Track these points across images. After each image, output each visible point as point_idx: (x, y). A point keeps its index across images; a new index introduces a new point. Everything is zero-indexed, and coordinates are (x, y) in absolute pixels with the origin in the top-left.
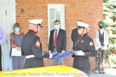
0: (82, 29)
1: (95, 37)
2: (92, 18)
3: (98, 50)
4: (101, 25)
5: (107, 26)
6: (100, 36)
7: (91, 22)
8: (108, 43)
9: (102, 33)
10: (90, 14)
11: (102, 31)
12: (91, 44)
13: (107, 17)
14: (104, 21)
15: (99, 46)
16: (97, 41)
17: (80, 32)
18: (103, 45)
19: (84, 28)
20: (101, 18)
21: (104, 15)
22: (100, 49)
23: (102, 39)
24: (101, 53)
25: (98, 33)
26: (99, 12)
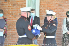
1: (63, 24)
2: (61, 8)
3: (65, 34)
6: (67, 23)
7: (61, 12)
10: (60, 5)
15: (66, 31)
19: (52, 15)
24: (67, 37)
26: (67, 4)
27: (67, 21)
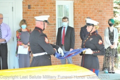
0: (91, 27)
2: (101, 15)
4: (110, 22)
5: (117, 24)
6: (110, 34)
7: (101, 19)
8: (118, 42)
9: (111, 31)
10: (100, 11)
11: (112, 28)
12: (100, 42)
13: (117, 14)
14: (114, 19)
15: (109, 44)
16: (106, 39)
17: (89, 29)
18: (112, 43)
20: (111, 15)
21: (114, 12)
22: (109, 48)
23: (111, 37)
25: (108, 30)
26: (108, 9)
27: (109, 32)
